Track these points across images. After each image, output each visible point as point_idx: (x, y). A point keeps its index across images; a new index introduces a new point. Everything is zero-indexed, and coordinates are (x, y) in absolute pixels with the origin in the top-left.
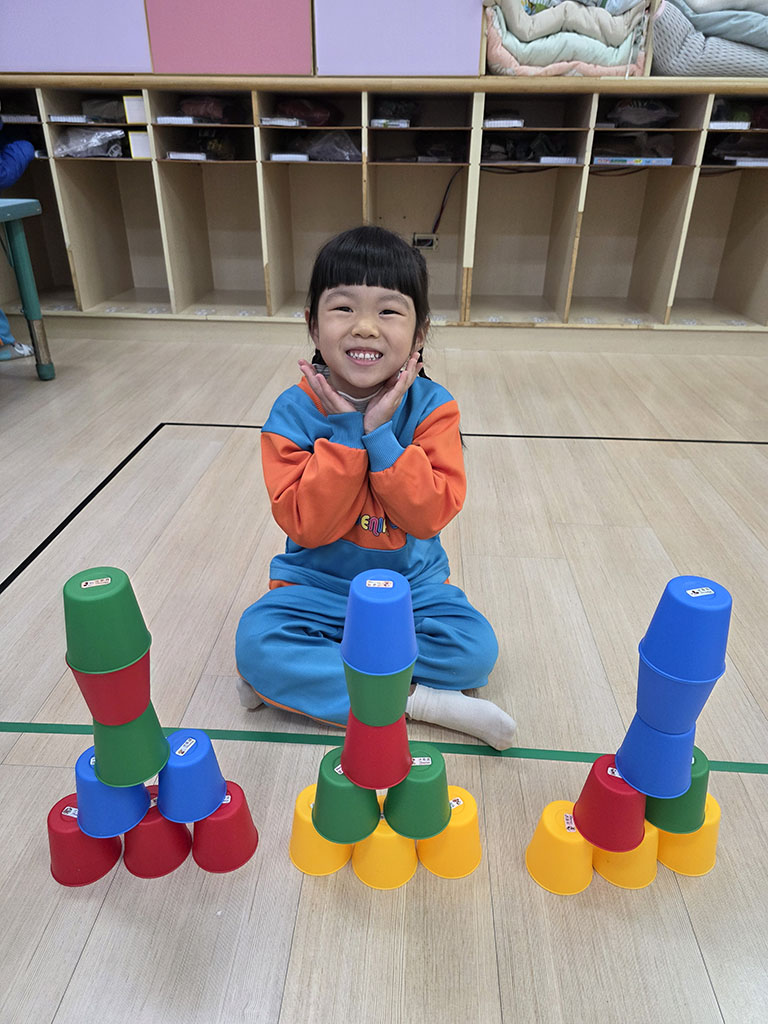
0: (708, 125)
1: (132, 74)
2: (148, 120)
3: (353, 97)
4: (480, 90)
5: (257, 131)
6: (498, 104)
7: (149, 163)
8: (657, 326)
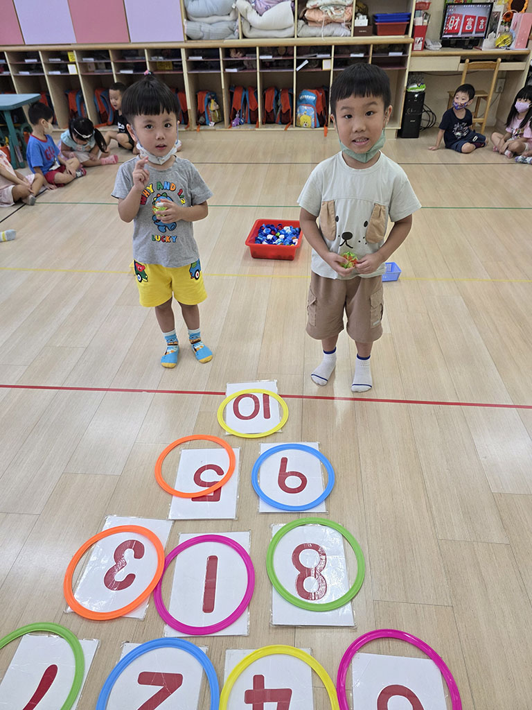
0: (259, 57)
1: (70, 44)
2: (76, 61)
3: (142, 50)
4: (183, 48)
5: (112, 64)
6: (191, 52)
7: (77, 76)
8: (257, 129)
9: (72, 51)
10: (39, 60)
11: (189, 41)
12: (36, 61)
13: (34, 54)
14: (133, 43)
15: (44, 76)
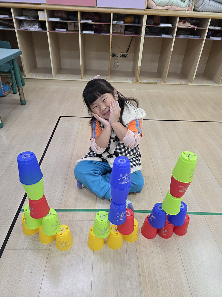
0: (208, 27)
2: (46, 19)
4: (145, 14)
8: (190, 84)
9: (43, 10)
10: (11, 15)
11: (148, 9)
12: (7, 16)
13: (6, 10)
14: (98, 7)
15: (15, 31)
